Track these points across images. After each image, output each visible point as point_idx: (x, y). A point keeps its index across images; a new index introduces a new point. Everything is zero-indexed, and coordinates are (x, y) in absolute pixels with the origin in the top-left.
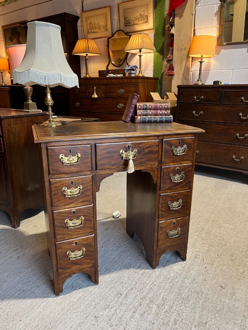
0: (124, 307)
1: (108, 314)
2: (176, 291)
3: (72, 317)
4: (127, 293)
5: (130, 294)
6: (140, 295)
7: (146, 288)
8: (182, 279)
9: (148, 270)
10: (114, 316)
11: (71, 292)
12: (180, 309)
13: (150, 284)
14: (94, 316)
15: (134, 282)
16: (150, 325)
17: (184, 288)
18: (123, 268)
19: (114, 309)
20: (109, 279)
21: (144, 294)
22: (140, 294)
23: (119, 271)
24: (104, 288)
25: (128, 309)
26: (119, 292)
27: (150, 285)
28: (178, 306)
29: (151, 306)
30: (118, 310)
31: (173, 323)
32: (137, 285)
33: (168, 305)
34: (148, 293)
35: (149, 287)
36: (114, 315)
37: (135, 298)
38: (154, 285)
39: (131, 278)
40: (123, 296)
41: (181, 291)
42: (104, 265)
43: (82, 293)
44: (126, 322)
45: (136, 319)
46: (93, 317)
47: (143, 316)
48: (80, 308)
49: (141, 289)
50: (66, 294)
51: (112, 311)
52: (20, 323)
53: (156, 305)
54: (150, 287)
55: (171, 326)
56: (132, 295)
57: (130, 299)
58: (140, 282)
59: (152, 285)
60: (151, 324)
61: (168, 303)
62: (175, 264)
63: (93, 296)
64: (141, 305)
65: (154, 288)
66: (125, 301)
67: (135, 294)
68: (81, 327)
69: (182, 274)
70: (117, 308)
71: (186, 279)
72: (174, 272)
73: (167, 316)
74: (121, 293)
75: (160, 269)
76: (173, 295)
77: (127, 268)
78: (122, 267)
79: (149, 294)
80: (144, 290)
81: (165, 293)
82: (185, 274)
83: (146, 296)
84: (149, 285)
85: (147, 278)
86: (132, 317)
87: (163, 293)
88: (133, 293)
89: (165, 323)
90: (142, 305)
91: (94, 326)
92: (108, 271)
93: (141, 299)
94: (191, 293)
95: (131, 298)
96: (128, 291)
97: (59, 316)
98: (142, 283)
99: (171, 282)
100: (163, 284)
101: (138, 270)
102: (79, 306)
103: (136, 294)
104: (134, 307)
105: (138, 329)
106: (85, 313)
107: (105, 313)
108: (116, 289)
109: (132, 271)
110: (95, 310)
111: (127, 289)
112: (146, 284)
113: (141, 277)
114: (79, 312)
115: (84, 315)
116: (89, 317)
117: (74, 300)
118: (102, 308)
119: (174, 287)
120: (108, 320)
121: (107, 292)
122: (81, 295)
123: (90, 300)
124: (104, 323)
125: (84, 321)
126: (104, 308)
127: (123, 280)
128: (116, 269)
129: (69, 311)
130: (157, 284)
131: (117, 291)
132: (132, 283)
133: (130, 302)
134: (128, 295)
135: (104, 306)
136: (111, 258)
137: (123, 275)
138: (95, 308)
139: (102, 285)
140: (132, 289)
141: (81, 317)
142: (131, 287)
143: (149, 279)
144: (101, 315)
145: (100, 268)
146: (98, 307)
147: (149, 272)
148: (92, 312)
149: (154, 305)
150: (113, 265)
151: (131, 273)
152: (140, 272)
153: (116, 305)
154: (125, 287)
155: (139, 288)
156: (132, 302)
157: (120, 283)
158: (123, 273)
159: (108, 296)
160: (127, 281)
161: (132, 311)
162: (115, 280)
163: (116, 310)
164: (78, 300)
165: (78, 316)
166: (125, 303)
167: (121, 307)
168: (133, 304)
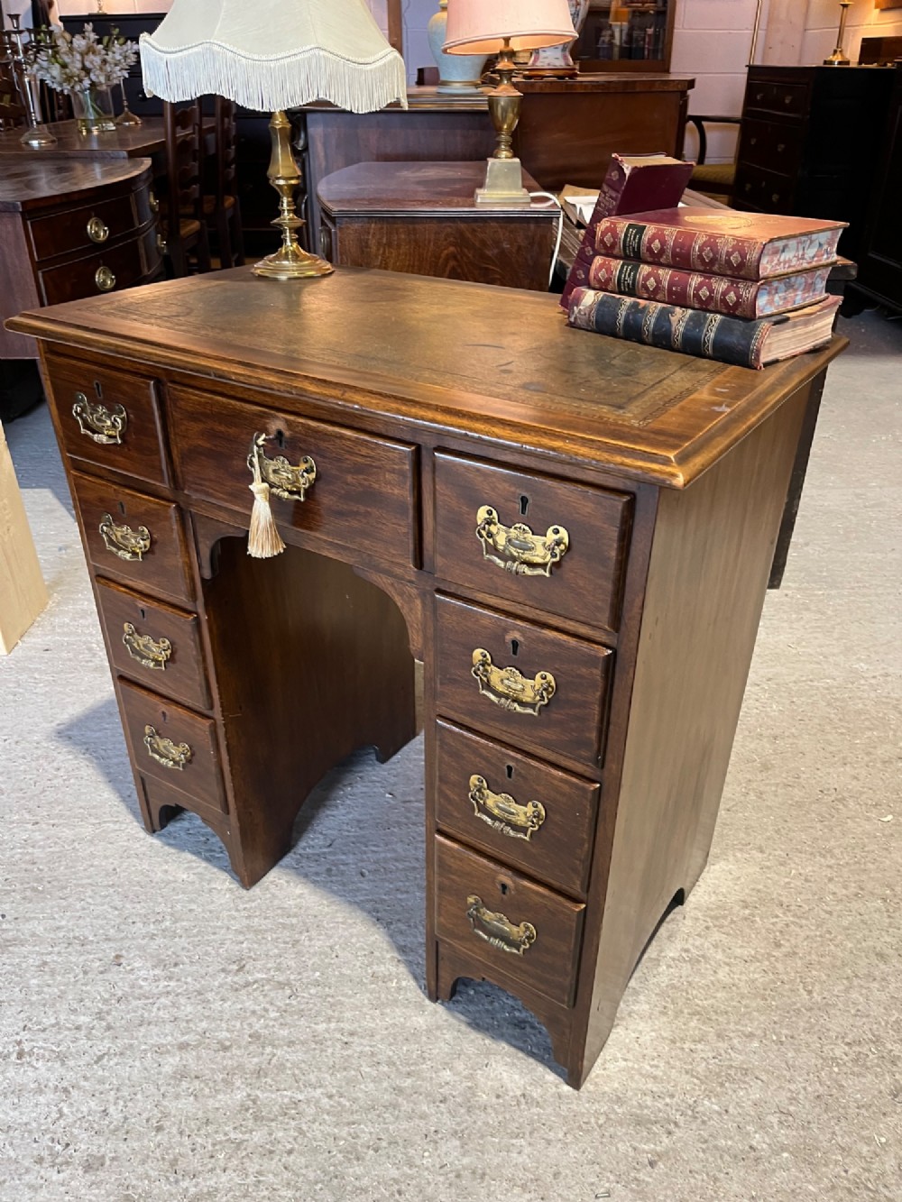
0: (189, 1009)
1: (142, 983)
2: (364, 1132)
3: (92, 907)
4: (255, 982)
5: (256, 994)
6: (271, 1023)
7: (313, 1026)
8: (449, 1123)
9: (413, 983)
10: (140, 1003)
11: (184, 850)
12: (274, 1189)
13: (342, 1025)
14: (118, 953)
15: (317, 974)
16: (148, 1121)
17: (400, 1156)
18: (369, 906)
19: (168, 986)
20: (291, 903)
21: (282, 1032)
22: (275, 1020)
23: (347, 905)
24: (243, 913)
25: (187, 1022)
26: (250, 957)
27: (335, 1030)
28: (287, 1175)
29: (238, 1083)
30: (170, 997)
31: (192, 1190)
32: (313, 991)
33: (270, 1134)
34: (291, 1043)
35: (327, 1030)
36: (148, 998)
37: (248, 1013)
38: (346, 1040)
39: (334, 956)
40: (236, 979)
41: (371, 1152)
42: (344, 854)
43: (194, 874)
44: (131, 1045)
45: (156, 1065)
46: (113, 954)
47: (180, 1081)
48: (135, 905)
49: (303, 1010)
50: (169, 845)
51: (158, 987)
52: (29, 827)
53: (249, 1095)
54: (327, 1036)
55: (174, 1191)
56: (255, 999)
57: (235, 1003)
58: (332, 991)
59: (339, 1036)
60: (154, 1121)
61: (281, 1134)
62: (519, 1059)
63: (194, 906)
64: (226, 1049)
65: (330, 1050)
66: (219, 996)
67: (268, 1006)
68: (66, 948)
69: (477, 1112)
70: (179, 991)
71: (458, 1143)
72: (471, 1077)
73: (212, 1157)
74: (244, 966)
75: (446, 1021)
76: (336, 1131)
77: (375, 920)
78: (370, 901)
79: (289, 1050)
80: (302, 1022)
81: (326, 1100)
82: (487, 1124)
83: (276, 1042)
84: (333, 1025)
85: (366, 1002)
86: (160, 1050)
87: (319, 1091)
88: (268, 999)
89: (181, 1165)
90: (228, 1054)
91: (81, 976)
92: (328, 877)
93: (250, 1036)
94: (387, 1194)
95: (239, 1006)
96: (268, 981)
97: (85, 881)
98: (329, 999)
99: (399, 1090)
100: (368, 1070)
101: (388, 956)
102: (141, 897)
103: (266, 1010)
104: (207, 1035)
105: (119, 1094)
106: (122, 927)
107: (143, 973)
108: (256, 946)
109: (373, 938)
110: (144, 942)
111: (272, 973)
112: (336, 1014)
113: (361, 982)
114: (117, 912)
115: (111, 930)
116: (112, 944)
117: (159, 874)
118: (159, 954)
119: (379, 1116)
120: (120, 993)
121: (228, 928)
122: (185, 876)
123: (175, 909)
124: (103, 993)
125: (92, 941)
126: (162, 957)
127: (310, 940)
128: (351, 891)
129: (111, 890)
130: (358, 1049)
131: (250, 950)
132: (311, 973)
133: (221, 1012)
134: (250, 989)
135: (170, 953)
136: (394, 851)
137: (334, 927)
138: (152, 937)
139: (254, 901)
140: (281, 986)
141: (102, 927)
142: (292, 977)
143: (365, 1010)
144: (129, 968)
145: (324, 853)
146: (159, 941)
147: (402, 992)
148: (133, 938)
149: (248, 1089)
150: (362, 874)
151: (358, 945)
152: (384, 964)
153: (189, 980)
154: (279, 964)
155: (299, 1002)
156: (226, 1017)
157: (288, 939)
158: (343, 923)
159: (214, 940)
160: (312, 951)
161: (186, 1038)
162: (294, 921)
163: (168, 993)
164: (163, 881)
165: (105, 918)
166: (209, 1001)
167: (189, 998)
168: (218, 1022)
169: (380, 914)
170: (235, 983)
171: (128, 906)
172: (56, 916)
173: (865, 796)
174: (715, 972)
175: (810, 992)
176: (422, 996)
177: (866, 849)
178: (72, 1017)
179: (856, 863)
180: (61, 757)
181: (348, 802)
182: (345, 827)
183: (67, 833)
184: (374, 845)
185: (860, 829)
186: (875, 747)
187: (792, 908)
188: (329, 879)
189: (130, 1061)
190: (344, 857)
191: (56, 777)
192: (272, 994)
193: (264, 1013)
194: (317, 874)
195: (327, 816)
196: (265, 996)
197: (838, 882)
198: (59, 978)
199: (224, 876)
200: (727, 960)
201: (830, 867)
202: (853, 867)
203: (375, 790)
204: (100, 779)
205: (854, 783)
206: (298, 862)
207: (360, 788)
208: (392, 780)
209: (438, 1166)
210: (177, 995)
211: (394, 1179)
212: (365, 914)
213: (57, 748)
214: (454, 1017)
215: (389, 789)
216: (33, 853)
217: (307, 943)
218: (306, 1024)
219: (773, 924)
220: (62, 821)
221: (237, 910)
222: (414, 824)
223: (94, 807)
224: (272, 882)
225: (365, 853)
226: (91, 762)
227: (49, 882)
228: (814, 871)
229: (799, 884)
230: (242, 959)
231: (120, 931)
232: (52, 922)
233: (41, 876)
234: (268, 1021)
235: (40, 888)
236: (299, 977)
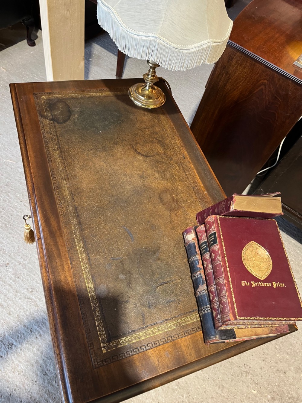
0: (11, 295)
1: (7, 277)
2: (20, 366)
3: (14, 242)
4: (31, 299)
5: (29, 303)
7: (34, 325)
14: (9, 262)
19: (12, 283)
25: (8, 298)
26: (36, 290)
36: (5, 283)
37: (22, 308)
38: (37, 336)
40: (28, 294)
41: (17, 373)
46: (7, 262)
48: (24, 249)
51: (9, 281)
52: (19, 201)
53: (4, 333)
54: (34, 331)
56: (27, 305)
57: (22, 302)
64: (10, 314)
66: (20, 296)
67: (28, 309)
70: (13, 287)
74: (33, 292)
76: (15, 360)
88: (30, 307)
90: (9, 316)
93: (18, 315)
95: (22, 304)
96: (35, 301)
97: (18, 232)
98: (44, 320)
100: (35, 350)
102: (27, 248)
103: (27, 311)
104: (9, 306)
106: (16, 255)
107: (9, 274)
110: (17, 264)
111: (37, 300)
114: (18, 249)
115: (13, 254)
116: (9, 259)
118: (17, 271)
119: (27, 365)
123: (32, 259)
125: (6, 253)
126: (17, 272)
130: (38, 342)
131: (38, 287)
133: (17, 302)
134: (28, 300)
135: (20, 272)
138: (20, 264)
141: (11, 251)
142: (41, 305)
144: (8, 269)
146: (20, 266)
148: (15, 261)
149: (5, 331)
153: (18, 285)
154: (41, 298)
156: (17, 304)
159: (32, 277)
161: (4, 303)
163: (10, 285)
165: (14, 248)
166: (17, 296)
167: (13, 291)
168: (14, 305)
170: (27, 295)
171: (22, 248)
172: (4, 238)
173: (257, 377)
174: (147, 399)
177: (235, 396)
179: (227, 398)
185: (241, 388)
186: (281, 362)
187: (190, 397)
192: (32, 307)
193: (26, 311)
196: (30, 306)
197: (214, 400)
200: (154, 398)
201: (217, 393)
202: (224, 399)
205: (259, 370)
209: (29, 391)
210: (12, 288)
211: (16, 385)
216: (14, 212)
219: (179, 398)
227: (10, 225)
228: (210, 391)
229: (201, 391)
230: (34, 289)
231: (14, 255)
232: (2, 239)
233: (10, 221)
234: (25, 314)
235: (7, 226)
236: (43, 307)
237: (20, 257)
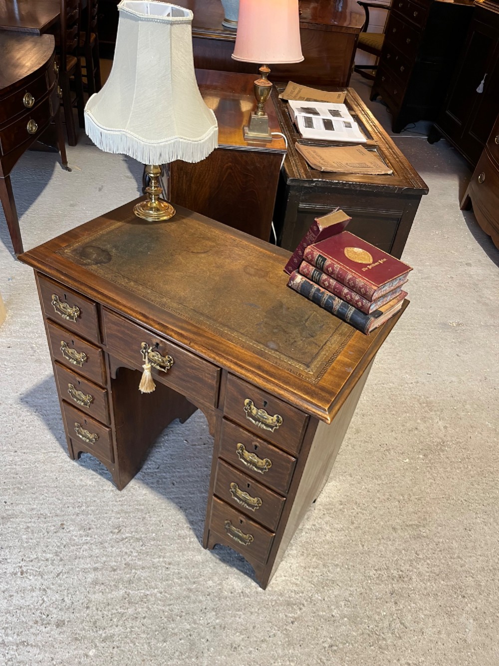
0: (97, 551)
2: (175, 609)
3: (48, 499)
4: (126, 538)
5: (127, 544)
6: (134, 558)
7: (153, 560)
8: (211, 605)
9: (196, 539)
10: (75, 548)
11: (89, 469)
12: (138, 634)
13: (165, 559)
14: (62, 522)
15: (154, 534)
16: (82, 604)
17: (190, 619)
18: (177, 500)
19: (87, 539)
20: (141, 498)
21: (139, 562)
22: (136, 557)
23: (166, 500)
24: (119, 503)
25: (97, 557)
26: (123, 526)
27: (162, 562)
28: (144, 628)
29: (121, 586)
30: (88, 545)
31: (104, 635)
32: (152, 543)
33: (136, 610)
34: (143, 568)
35: (159, 562)
36: (78, 546)
37: (124, 553)
38: (167, 566)
39: (161, 526)
40: (117, 536)
41: (178, 618)
43: (95, 482)
44: (72, 569)
45: (84, 578)
46: (60, 523)
47: (95, 585)
48: (68, 498)
49: (148, 552)
50: (82, 465)
51: (82, 540)
52: (12, 453)
53: (126, 592)
54: (159, 564)
55: (96, 635)
56: (127, 547)
57: (117, 548)
58: (160, 543)
59: (164, 565)
60: (85, 604)
61: (140, 610)
62: (241, 576)
63: (96, 499)
64: (115, 570)
65: (160, 571)
66: (110, 545)
67: (132, 550)
68: (38, 520)
69: (223, 600)
70: (92, 542)
71: (214, 613)
72: (220, 584)
73: (111, 620)
74: (121, 530)
75: (211, 558)
76: (164, 608)
77: (179, 507)
78: (177, 498)
79: (143, 571)
80: (148, 558)
81: (159, 594)
82: (226, 605)
83: (137, 567)
84: (161, 559)
85: (176, 548)
86: (85, 571)
87: (156, 590)
88: (132, 547)
89: (98, 624)
90: (116, 573)
91: (46, 534)
92: (157, 485)
93: (125, 564)
94: (185, 636)
95: (120, 550)
96: (132, 537)
97: (43, 484)
98: (160, 547)
99: (190, 590)
100: (177, 580)
102: (70, 494)
103: (132, 552)
104: (106, 563)
105: (69, 592)
106: (63, 509)
107: (74, 533)
108: (126, 520)
109: (178, 517)
110: (74, 517)
111: (133, 534)
112: (163, 554)
113: (173, 539)
114: (60, 501)
115: (58, 511)
116: (59, 518)
117: (78, 482)
118: (82, 524)
119: (182, 601)
120: (65, 543)
121: (112, 511)
122: (91, 483)
123: (87, 500)
124: (57, 543)
125: (49, 516)
126: (83, 525)
127: (150, 517)
128: (168, 493)
129: (56, 490)
130: (173, 571)
131: (123, 522)
132: (151, 534)
133: (111, 553)
134: (124, 541)
135: (86, 523)
136: (188, 472)
137: (161, 511)
138: (78, 515)
139: (124, 497)
140: (138, 540)
141: (53, 509)
142: (143, 536)
143: (175, 552)
144: (68, 530)
145: (155, 472)
146: (81, 517)
147: (192, 544)
148: (69, 515)
149: (125, 589)
150: (173, 484)
151: (172, 520)
152: (184, 530)
153: (96, 536)
154: (137, 529)
155: (146, 548)
156: (114, 555)
157: (140, 517)
158: (165, 509)
159: (106, 517)
160: (151, 523)
161: (96, 565)
162: (143, 507)
163: (87, 543)
164: (80, 485)
165: (54, 504)
166: (106, 547)
167: (97, 546)
168: (110, 558)
169: (182, 505)
170: (117, 538)
171: (65, 498)
172: (31, 503)
173: (399, 448)
174: (325, 536)
175: (363, 546)
176: (200, 546)
177: (395, 476)
178: (44, 555)
179: (390, 483)
180: (24, 414)
181: (166, 444)
182: (165, 458)
183: (32, 458)
184: (179, 469)
185: (394, 465)
186: (406, 422)
187: (361, 505)
188: (158, 486)
189: (72, 576)
190: (164, 474)
191: (22, 425)
192: (134, 544)
193: (130, 553)
194: (152, 483)
195: (156, 452)
196: (131, 545)
197: (381, 492)
198: (36, 535)
199: (109, 483)
200: (331, 530)
201: (379, 485)
202: (389, 485)
203: (179, 438)
204: (45, 427)
205: (395, 441)
206: (144, 477)
207: (172, 437)
208: (187, 433)
209: (206, 623)
210: (91, 544)
211: (188, 629)
212: (175, 505)
213: (21, 408)
214: (214, 556)
215: (185, 438)
216: (15, 468)
217: (149, 519)
218: (150, 559)
219: (352, 513)
220: (28, 451)
221: (116, 502)
222: (197, 457)
223: (43, 443)
224: (132, 487)
225: (175, 472)
226: (39, 417)
227: (25, 484)
228: (372, 487)
229: (365, 493)
230: (120, 527)
231: (62, 511)
232: (29, 506)
233: (21, 481)
234: (133, 557)
235: (22, 488)
236: (146, 536)
237: (71, 508)
